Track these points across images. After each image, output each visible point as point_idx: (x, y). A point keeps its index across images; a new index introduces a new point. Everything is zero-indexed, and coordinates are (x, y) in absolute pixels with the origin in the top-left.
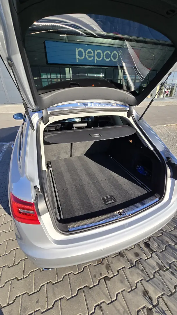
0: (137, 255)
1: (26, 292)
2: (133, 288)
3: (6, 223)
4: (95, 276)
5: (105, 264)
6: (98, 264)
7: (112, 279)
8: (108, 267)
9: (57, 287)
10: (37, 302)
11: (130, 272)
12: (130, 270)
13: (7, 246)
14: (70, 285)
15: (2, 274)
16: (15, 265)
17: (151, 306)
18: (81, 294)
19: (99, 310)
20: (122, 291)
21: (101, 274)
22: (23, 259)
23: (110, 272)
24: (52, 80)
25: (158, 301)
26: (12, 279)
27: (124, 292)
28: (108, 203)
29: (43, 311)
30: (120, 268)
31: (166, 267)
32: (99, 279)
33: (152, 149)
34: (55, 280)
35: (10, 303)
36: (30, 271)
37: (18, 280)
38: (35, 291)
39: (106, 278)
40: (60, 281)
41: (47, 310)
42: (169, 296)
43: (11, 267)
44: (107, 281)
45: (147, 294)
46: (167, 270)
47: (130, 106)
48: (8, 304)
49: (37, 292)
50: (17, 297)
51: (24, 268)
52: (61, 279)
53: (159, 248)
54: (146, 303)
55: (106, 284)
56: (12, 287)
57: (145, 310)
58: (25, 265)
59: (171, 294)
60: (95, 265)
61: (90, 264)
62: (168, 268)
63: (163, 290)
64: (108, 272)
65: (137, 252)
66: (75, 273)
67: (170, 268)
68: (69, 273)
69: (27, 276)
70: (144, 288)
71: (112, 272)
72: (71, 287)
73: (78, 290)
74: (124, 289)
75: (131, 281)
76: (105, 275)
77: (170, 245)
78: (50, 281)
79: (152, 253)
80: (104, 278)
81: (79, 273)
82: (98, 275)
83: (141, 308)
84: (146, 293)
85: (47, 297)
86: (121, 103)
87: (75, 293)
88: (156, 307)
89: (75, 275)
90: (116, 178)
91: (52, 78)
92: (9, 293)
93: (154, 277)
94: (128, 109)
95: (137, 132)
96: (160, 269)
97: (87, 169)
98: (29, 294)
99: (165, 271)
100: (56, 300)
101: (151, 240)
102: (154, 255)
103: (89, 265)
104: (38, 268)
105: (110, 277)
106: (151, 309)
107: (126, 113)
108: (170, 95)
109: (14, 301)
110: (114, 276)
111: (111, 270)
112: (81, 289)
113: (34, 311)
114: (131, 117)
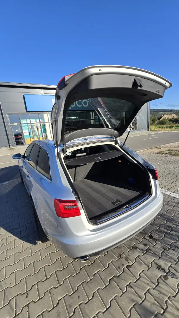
0: (145, 245)
1: (66, 294)
2: (150, 267)
3: (26, 250)
4: (119, 268)
5: (124, 258)
6: (118, 259)
7: (132, 266)
8: (127, 259)
9: (91, 283)
10: (79, 298)
11: (144, 258)
12: (144, 256)
13: (34, 266)
14: (101, 279)
15: (39, 288)
16: (48, 279)
17: (165, 274)
18: (112, 282)
19: (129, 288)
20: (142, 271)
21: (123, 265)
22: (53, 272)
23: (130, 262)
24: (32, 124)
25: (169, 269)
26: (49, 289)
27: (144, 272)
28: (116, 204)
29: (86, 302)
30: (136, 257)
31: (168, 248)
32: (122, 268)
33: (136, 163)
34: (88, 279)
35: (55, 306)
36: (64, 279)
37: (56, 288)
38: (74, 292)
39: (128, 267)
40: (92, 279)
41: (89, 301)
42: (176, 264)
43: (44, 281)
44: (129, 268)
45: (161, 267)
46: (169, 249)
47: (116, 137)
48: (54, 308)
49: (75, 291)
50: (59, 300)
51: (57, 278)
52: (93, 277)
53: (160, 236)
54: (161, 273)
55: (129, 270)
56: (52, 294)
57: (162, 277)
58: (57, 276)
59: (176, 263)
60: (116, 260)
61: (113, 261)
62: (170, 247)
63: (170, 262)
64: (128, 262)
65: (145, 243)
66: (103, 270)
67: (171, 247)
68: (97, 271)
69: (62, 283)
70: (158, 265)
71: (131, 261)
72: (102, 280)
73: (109, 280)
74: (143, 269)
75: (147, 263)
76: (127, 265)
77: (166, 233)
78: (83, 281)
79: (156, 241)
80: (126, 267)
81: (105, 269)
82: (121, 266)
83: (159, 277)
84: (159, 267)
85: (86, 292)
86: (109, 136)
87: (107, 283)
88: (169, 273)
89: (102, 271)
90: (116, 189)
91: (31, 122)
92: (51, 299)
93: (162, 256)
94: (115, 140)
95: (124, 153)
96: (164, 250)
97: (91, 187)
98: (69, 295)
99: (168, 250)
100: (94, 292)
101: (153, 233)
102: (157, 242)
103: (111, 262)
104: (70, 275)
105: (131, 265)
106: (166, 276)
107: (114, 142)
108: (135, 128)
109: (58, 303)
110: (133, 264)
111: (130, 260)
112: (111, 279)
113: (78, 305)
114: (117, 145)
